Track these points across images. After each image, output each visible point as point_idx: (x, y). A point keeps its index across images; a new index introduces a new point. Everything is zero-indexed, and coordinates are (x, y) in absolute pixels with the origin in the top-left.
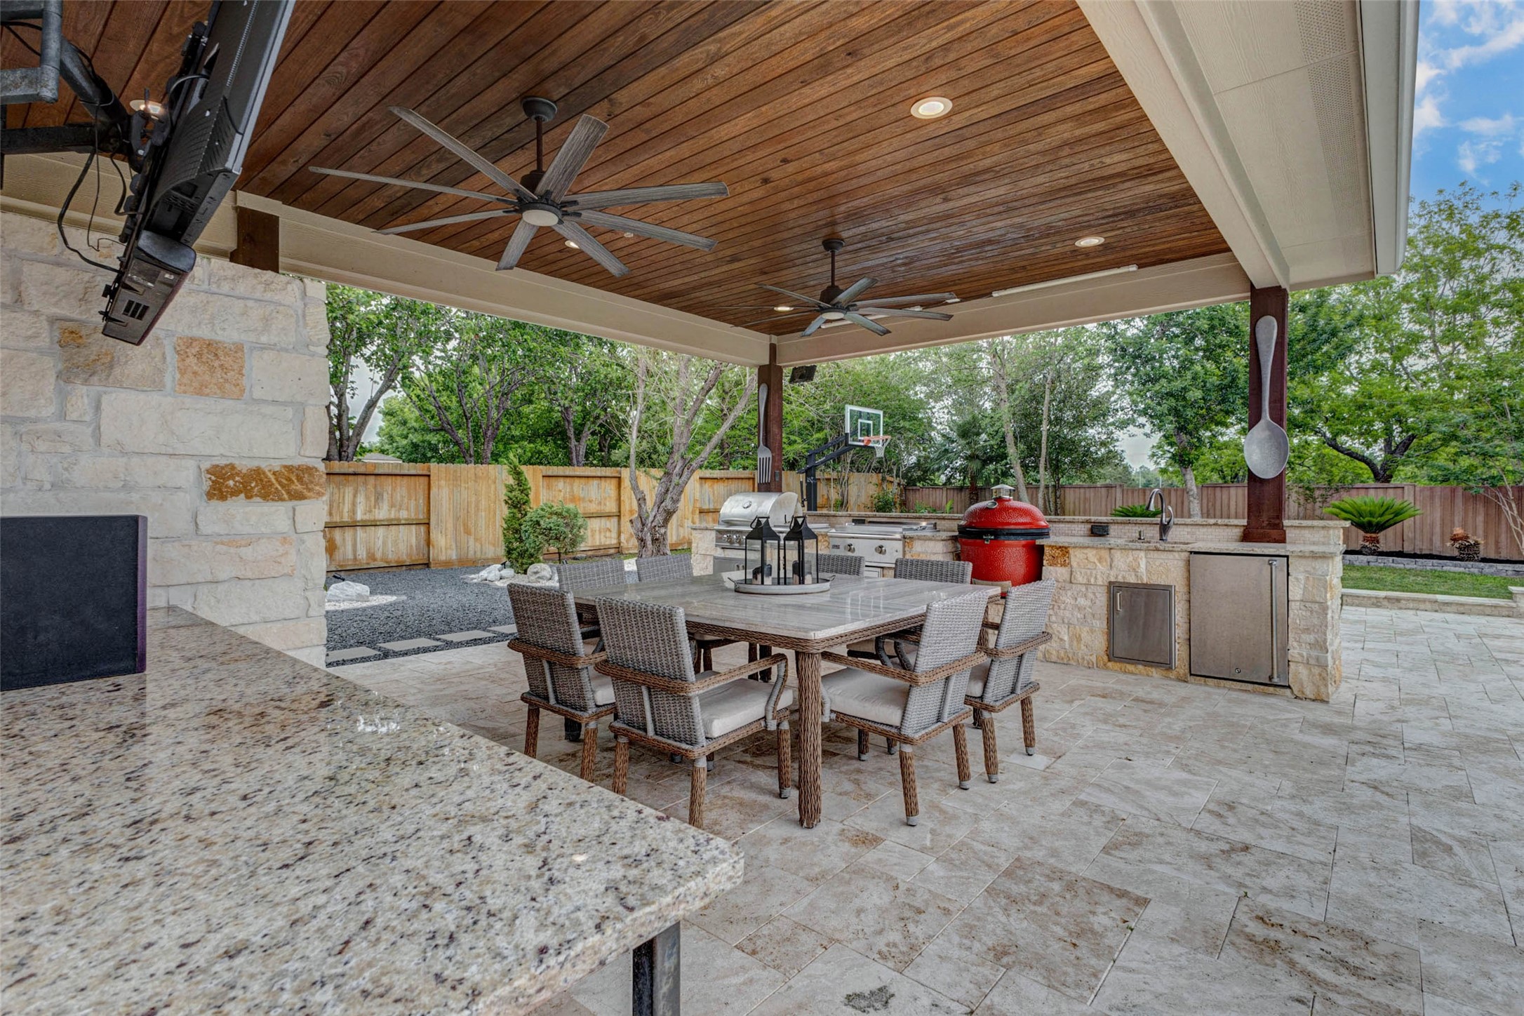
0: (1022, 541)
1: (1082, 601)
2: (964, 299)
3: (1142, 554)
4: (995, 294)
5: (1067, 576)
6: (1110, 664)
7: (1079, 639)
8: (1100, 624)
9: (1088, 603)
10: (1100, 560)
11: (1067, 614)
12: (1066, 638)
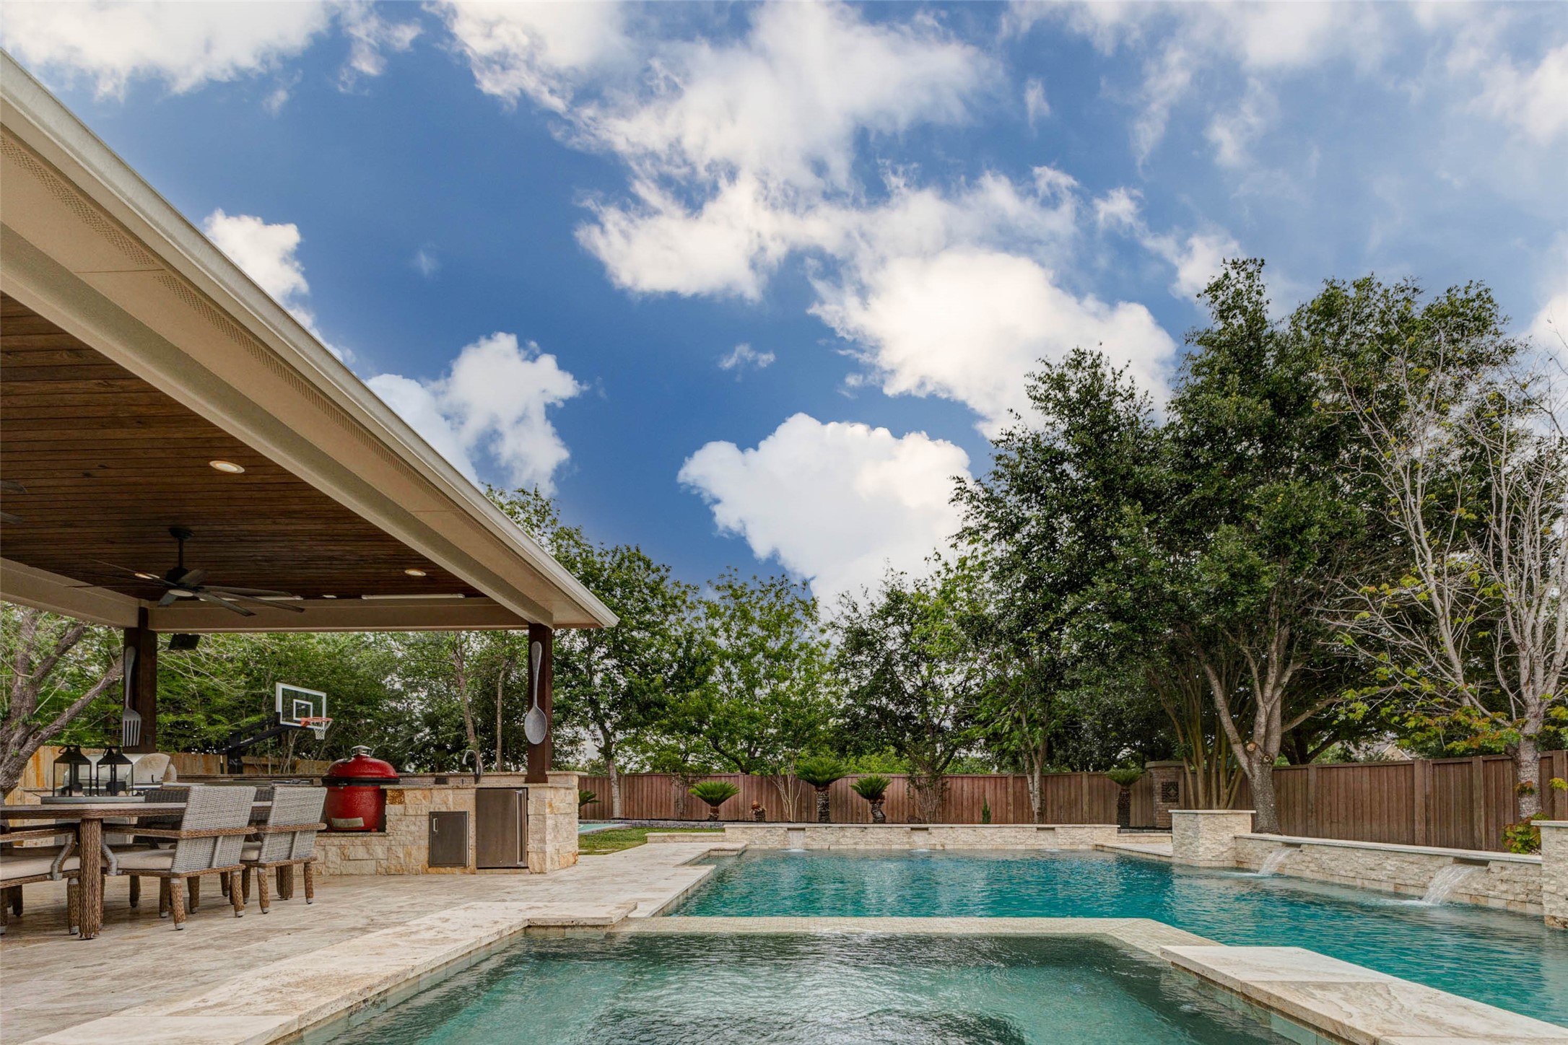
0: (370, 786)
1: (413, 828)
2: (339, 597)
3: (450, 791)
4: (364, 598)
5: (402, 811)
6: (430, 870)
7: (410, 855)
8: (425, 843)
9: (417, 829)
10: (424, 798)
11: (403, 838)
12: (401, 856)
